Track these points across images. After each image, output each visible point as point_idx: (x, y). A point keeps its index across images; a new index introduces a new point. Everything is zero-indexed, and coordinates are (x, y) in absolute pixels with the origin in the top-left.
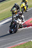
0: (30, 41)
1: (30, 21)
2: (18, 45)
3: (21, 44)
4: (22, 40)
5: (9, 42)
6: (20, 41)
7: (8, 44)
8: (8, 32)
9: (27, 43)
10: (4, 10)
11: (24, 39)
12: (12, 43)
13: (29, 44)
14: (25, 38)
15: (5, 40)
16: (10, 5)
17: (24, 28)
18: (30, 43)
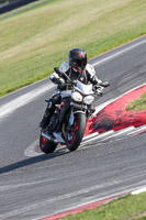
0: (129, 195)
1: (130, 102)
2: (74, 213)
3: (86, 210)
4: (92, 188)
5: (31, 199)
6: (80, 192)
7: (28, 208)
8: (26, 153)
9: (115, 204)
10: (7, 52)
11: (101, 186)
12: (43, 203)
13: (122, 209)
14: (107, 179)
15: (12, 191)
16: (39, 28)
18: (129, 202)
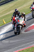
5: (23, 43)
16: (25, 3)
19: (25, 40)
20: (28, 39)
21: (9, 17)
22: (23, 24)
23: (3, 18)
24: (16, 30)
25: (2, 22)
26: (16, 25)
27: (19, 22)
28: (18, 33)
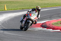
1: (53, 23)
17: (43, 28)
19: (22, 36)
20: (26, 37)
21: (13, 5)
22: (35, 21)
23: (6, 3)
24: (24, 24)
25: (3, 7)
26: (25, 18)
27: (31, 16)
28: (25, 28)
